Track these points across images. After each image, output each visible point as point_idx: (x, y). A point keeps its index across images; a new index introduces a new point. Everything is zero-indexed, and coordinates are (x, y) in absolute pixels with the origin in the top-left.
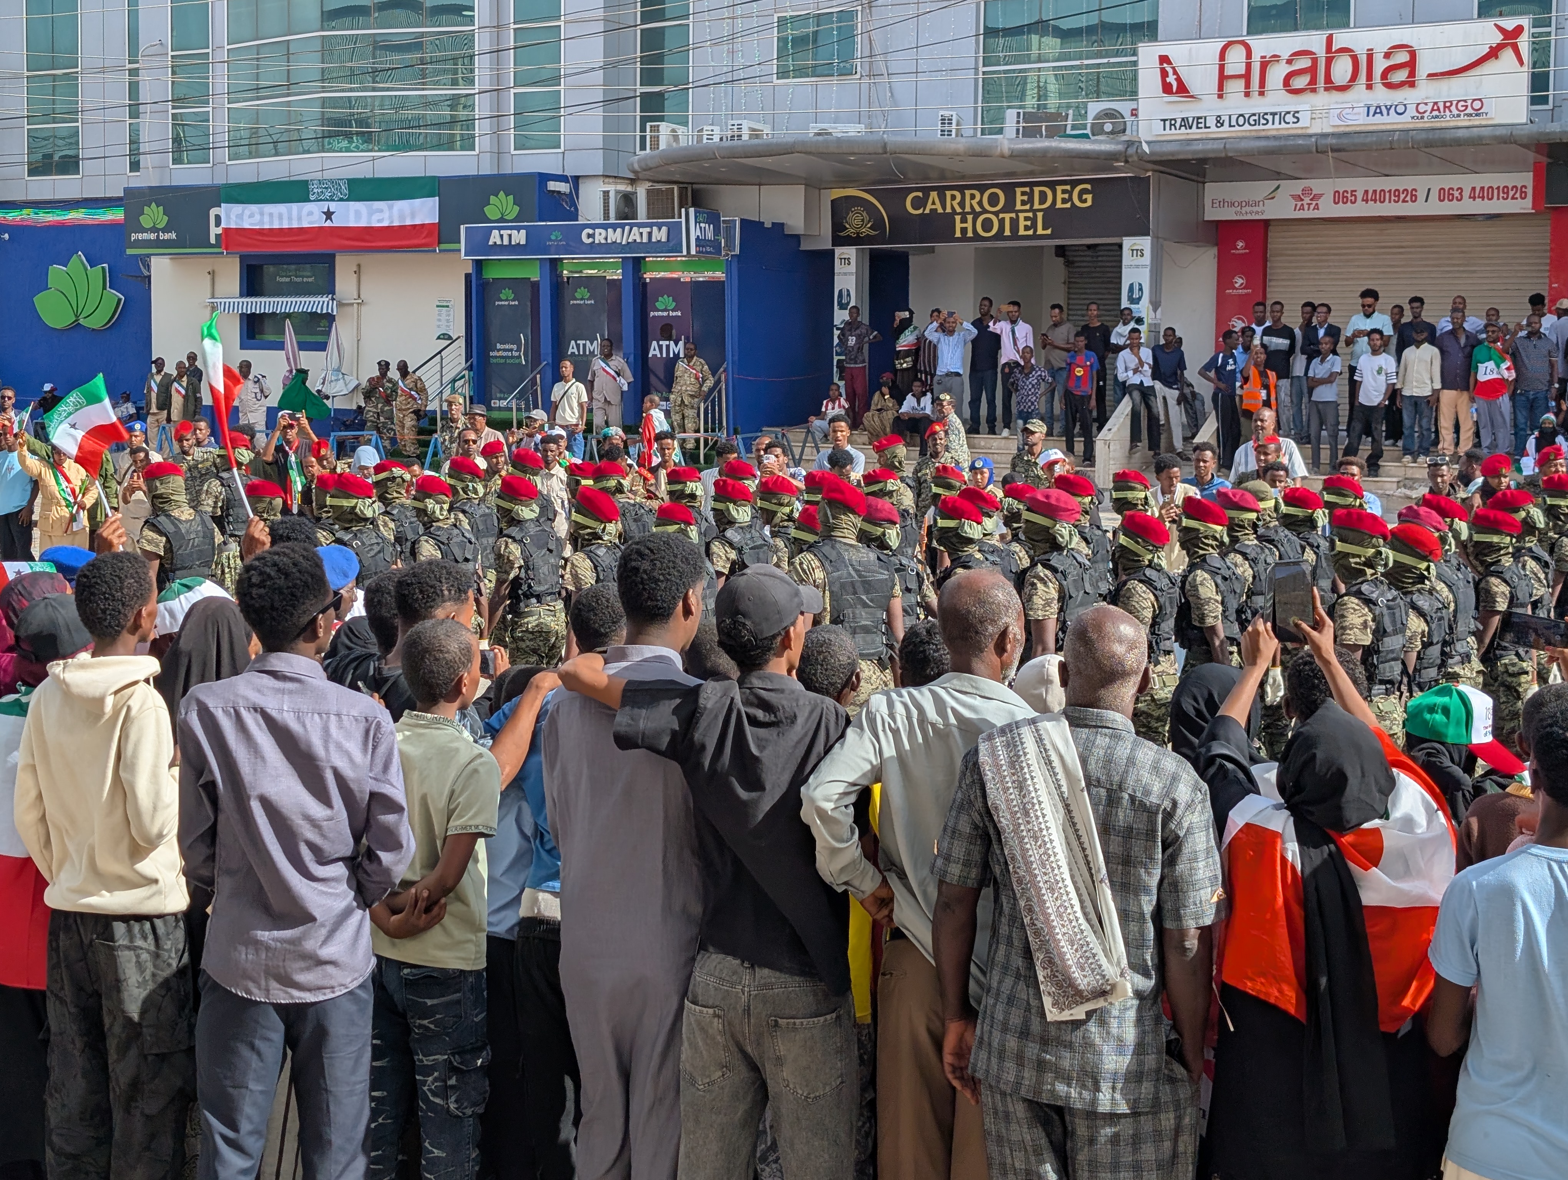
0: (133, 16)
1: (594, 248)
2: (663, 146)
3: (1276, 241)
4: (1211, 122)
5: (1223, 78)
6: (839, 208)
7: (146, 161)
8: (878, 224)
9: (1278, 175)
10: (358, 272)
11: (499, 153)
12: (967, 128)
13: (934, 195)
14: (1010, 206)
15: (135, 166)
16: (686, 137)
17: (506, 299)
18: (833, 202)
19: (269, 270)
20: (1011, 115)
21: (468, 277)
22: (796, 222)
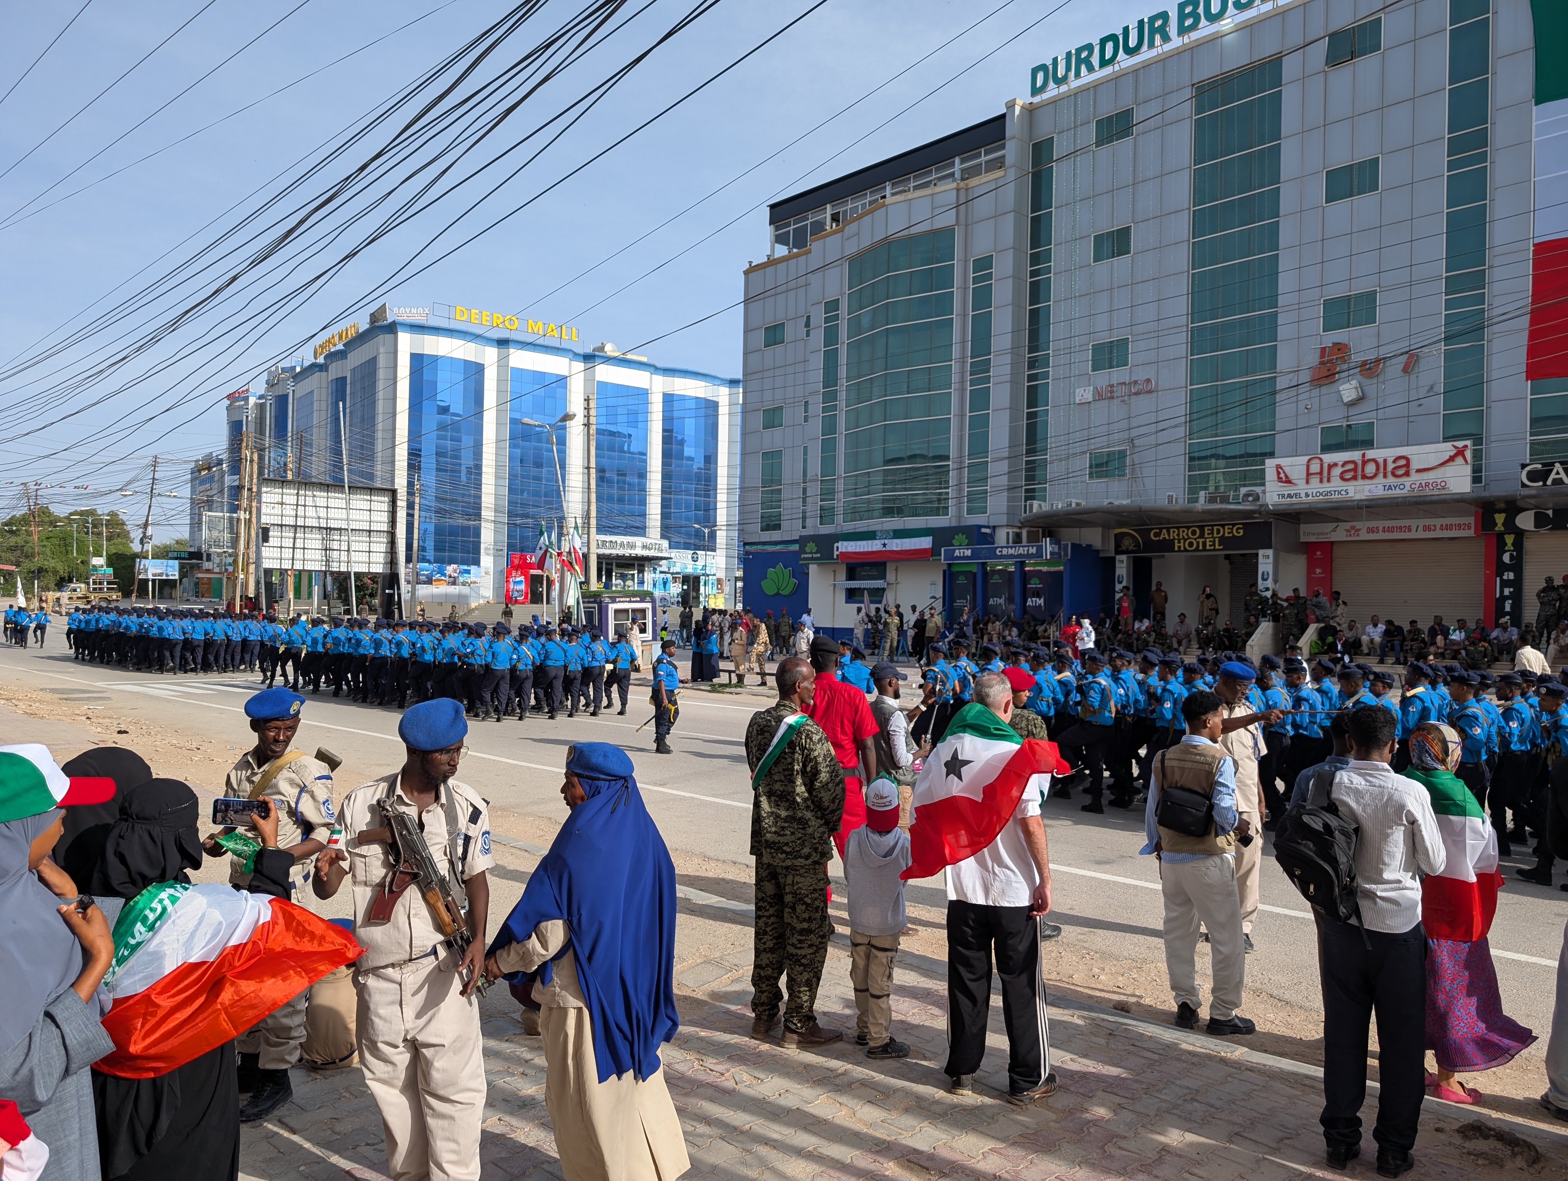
0: (805, 461)
1: (1002, 557)
2: (1035, 511)
3: (1337, 552)
4: (1303, 495)
5: (1308, 474)
6: (1119, 538)
7: (809, 522)
8: (1137, 544)
9: (1338, 520)
10: (896, 570)
11: (960, 517)
12: (1181, 501)
13: (1164, 531)
14: (1202, 536)
15: (804, 527)
16: (1046, 507)
17: (962, 580)
18: (1116, 535)
19: (859, 569)
20: (1202, 494)
21: (944, 571)
22: (1097, 543)
